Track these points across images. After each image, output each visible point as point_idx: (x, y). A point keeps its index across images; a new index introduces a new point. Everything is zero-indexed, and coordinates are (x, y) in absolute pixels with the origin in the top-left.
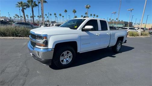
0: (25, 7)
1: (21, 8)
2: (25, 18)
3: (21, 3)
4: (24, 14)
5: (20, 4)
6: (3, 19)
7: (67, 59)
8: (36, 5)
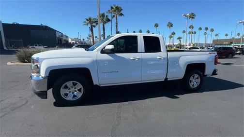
0: (94, 24)
1: (89, 26)
2: (93, 39)
3: (90, 19)
4: (93, 34)
5: (87, 20)
6: (74, 42)
7: (75, 93)
8: (108, 20)
